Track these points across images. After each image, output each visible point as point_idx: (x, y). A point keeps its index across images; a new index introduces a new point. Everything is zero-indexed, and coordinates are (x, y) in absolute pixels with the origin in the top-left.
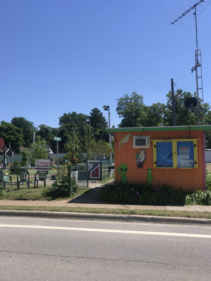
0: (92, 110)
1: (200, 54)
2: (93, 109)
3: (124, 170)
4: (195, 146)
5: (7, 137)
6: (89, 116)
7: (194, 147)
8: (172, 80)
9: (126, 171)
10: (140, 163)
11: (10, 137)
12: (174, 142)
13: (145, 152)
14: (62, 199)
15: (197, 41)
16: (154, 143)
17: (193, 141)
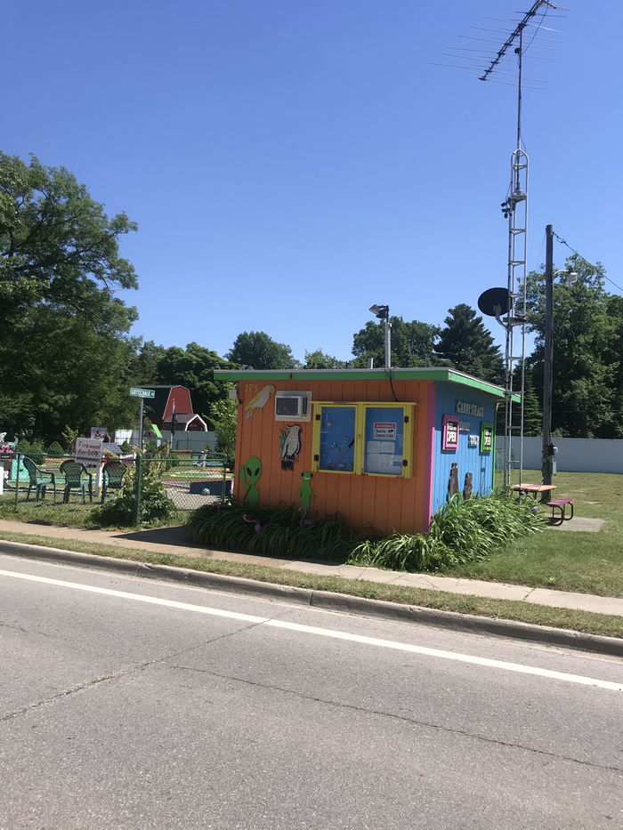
0: (450, 311)
1: (526, 166)
2: (454, 308)
3: (253, 473)
4: (407, 420)
5: (198, 384)
6: (439, 329)
7: (405, 424)
8: (549, 228)
9: (258, 476)
10: (288, 457)
11: (207, 385)
12: (361, 408)
13: (300, 431)
14: (114, 528)
15: (519, 129)
16: (318, 411)
17: (402, 409)
